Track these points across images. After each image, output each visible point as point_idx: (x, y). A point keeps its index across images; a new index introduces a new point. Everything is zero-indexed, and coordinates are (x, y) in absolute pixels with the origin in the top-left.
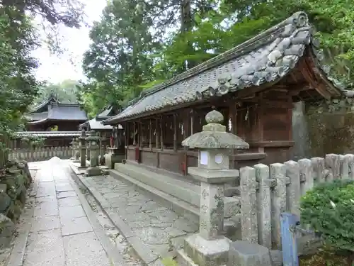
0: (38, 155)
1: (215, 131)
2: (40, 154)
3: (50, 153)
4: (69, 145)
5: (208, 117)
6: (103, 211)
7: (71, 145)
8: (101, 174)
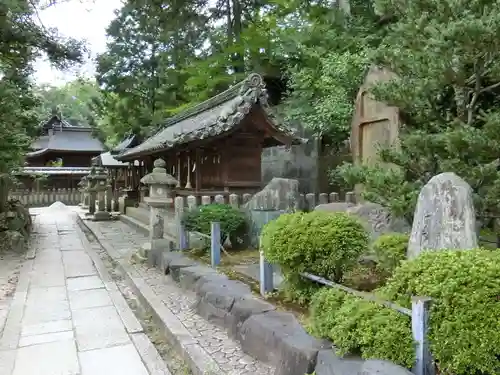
0: (36, 199)
1: (159, 173)
2: (38, 197)
3: (52, 197)
4: (77, 187)
5: (155, 163)
6: (98, 241)
7: (80, 186)
8: (110, 219)
